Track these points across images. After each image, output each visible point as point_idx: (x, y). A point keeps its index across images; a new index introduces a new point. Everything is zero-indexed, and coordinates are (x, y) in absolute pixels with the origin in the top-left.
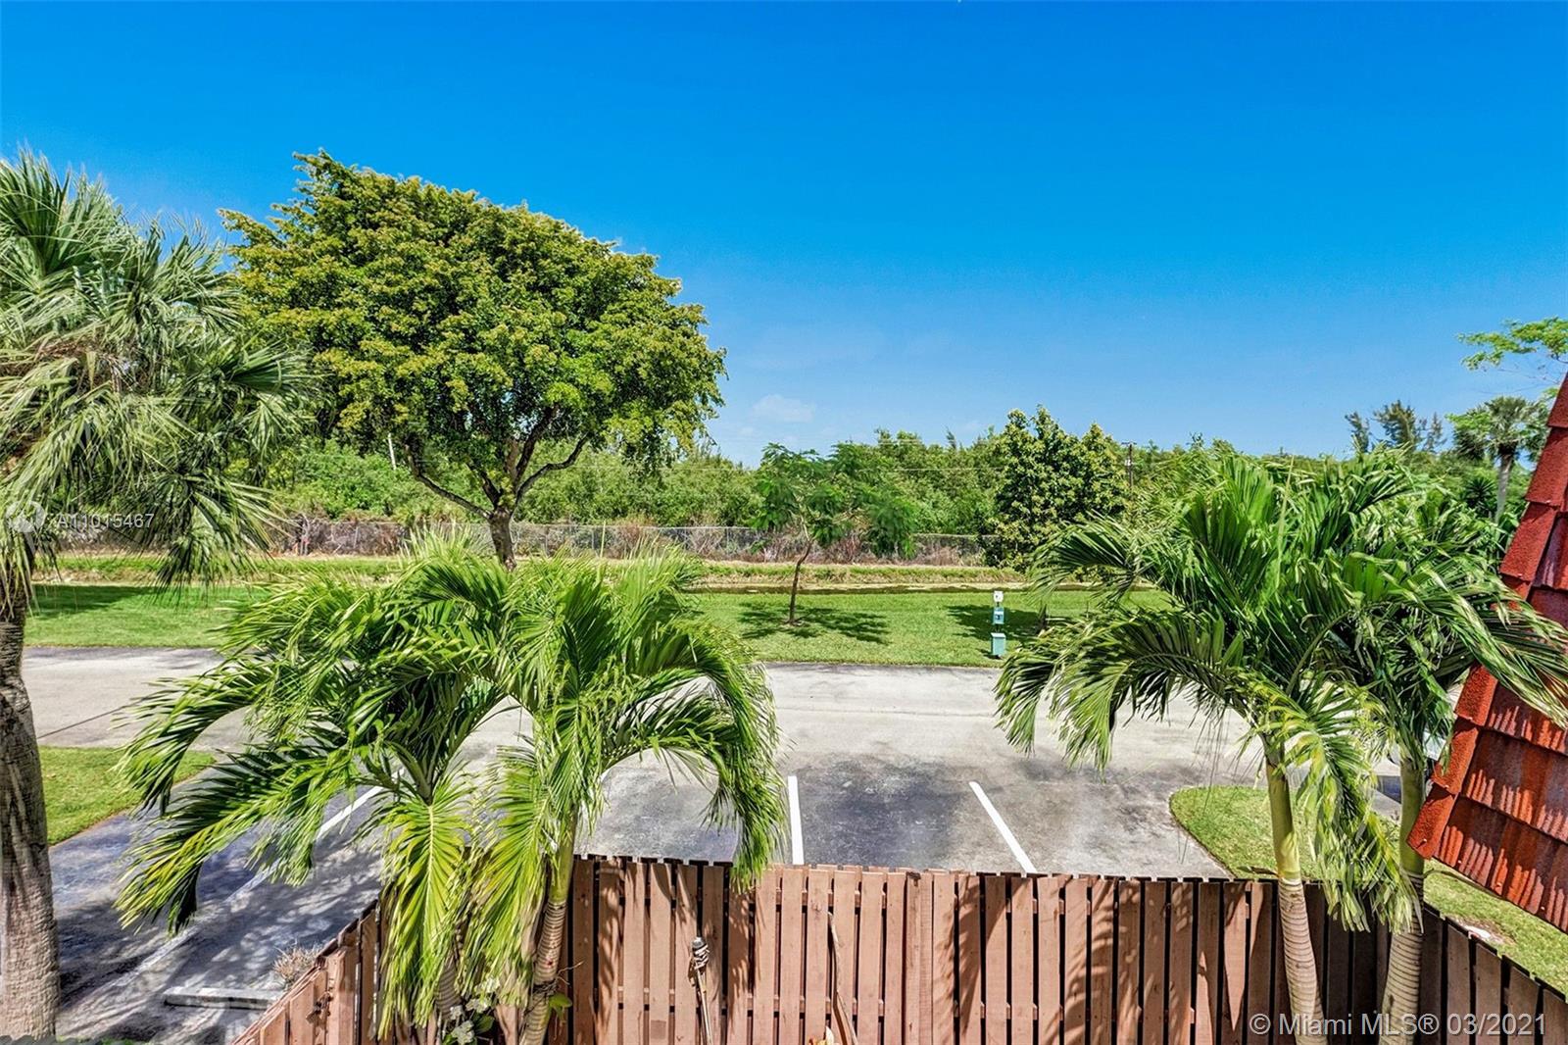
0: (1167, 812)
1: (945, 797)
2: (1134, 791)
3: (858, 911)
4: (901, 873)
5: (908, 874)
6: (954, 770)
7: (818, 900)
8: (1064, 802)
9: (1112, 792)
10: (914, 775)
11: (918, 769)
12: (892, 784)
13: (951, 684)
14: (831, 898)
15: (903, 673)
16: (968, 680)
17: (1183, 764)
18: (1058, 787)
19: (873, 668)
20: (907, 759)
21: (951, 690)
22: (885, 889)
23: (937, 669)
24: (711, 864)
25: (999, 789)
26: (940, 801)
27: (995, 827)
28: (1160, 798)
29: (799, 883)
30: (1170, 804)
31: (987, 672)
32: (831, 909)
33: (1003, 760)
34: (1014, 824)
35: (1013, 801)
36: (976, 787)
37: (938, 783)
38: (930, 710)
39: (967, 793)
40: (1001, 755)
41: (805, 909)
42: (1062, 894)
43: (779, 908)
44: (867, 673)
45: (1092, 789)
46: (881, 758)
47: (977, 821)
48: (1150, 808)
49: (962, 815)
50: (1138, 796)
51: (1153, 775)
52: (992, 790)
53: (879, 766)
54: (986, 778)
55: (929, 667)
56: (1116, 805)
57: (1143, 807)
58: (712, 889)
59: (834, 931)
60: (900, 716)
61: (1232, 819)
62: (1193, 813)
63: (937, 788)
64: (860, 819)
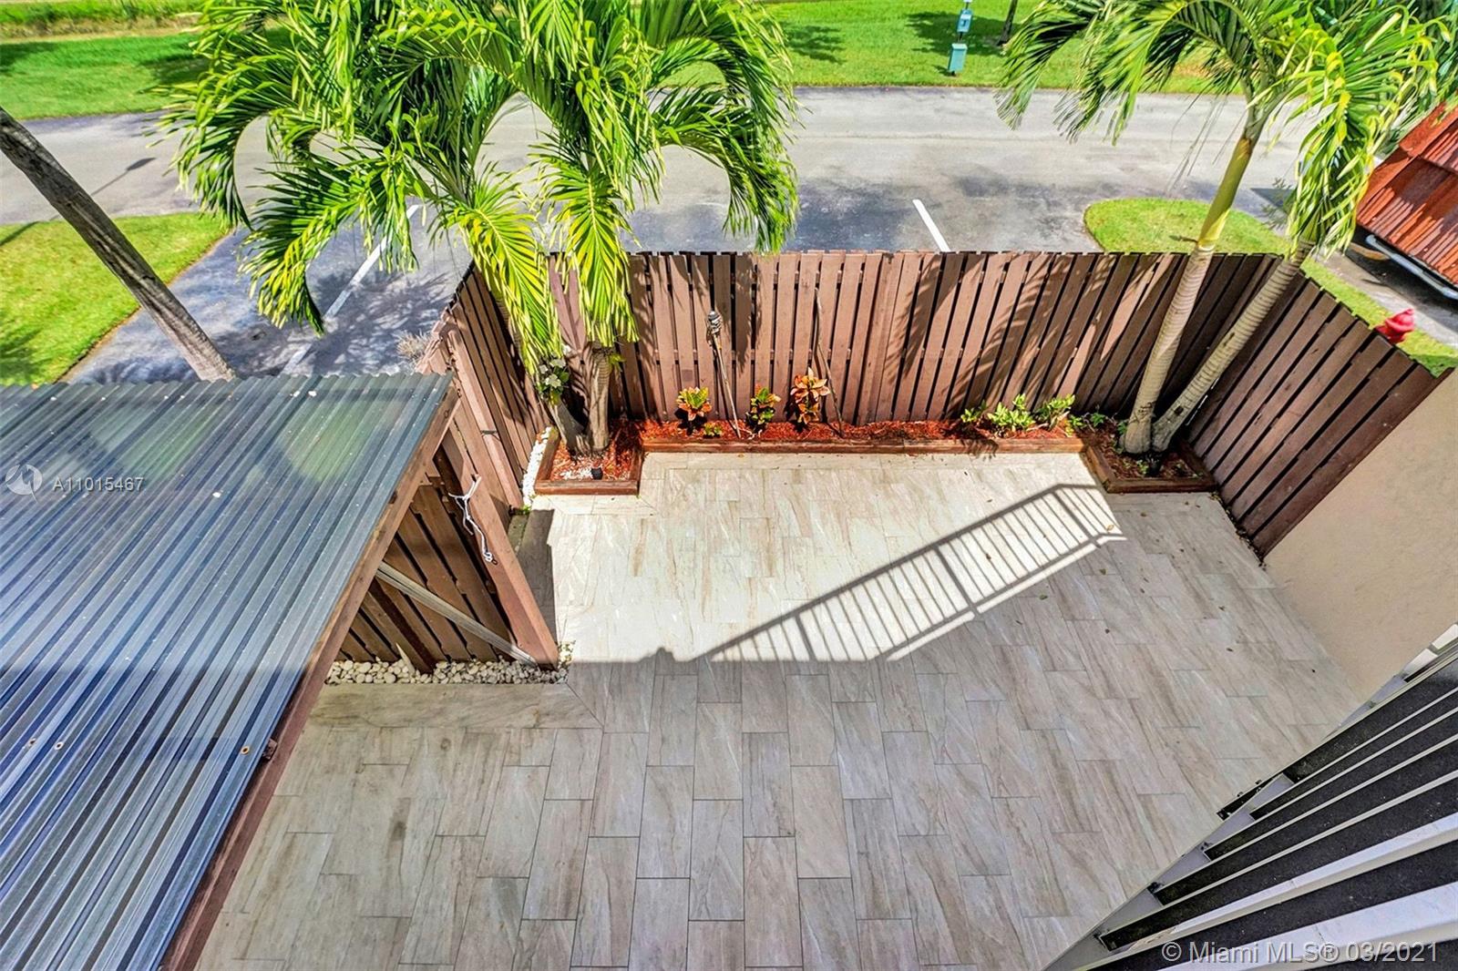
0: (1081, 222)
1: (891, 213)
2: (1056, 204)
3: (839, 286)
4: (878, 254)
5: (883, 254)
6: (900, 189)
7: (808, 279)
8: (994, 214)
9: (1038, 205)
10: (864, 195)
11: (869, 191)
12: (844, 204)
13: (904, 106)
14: (818, 276)
15: (857, 95)
16: (921, 100)
17: (1106, 180)
18: (988, 201)
19: (826, 90)
20: (858, 181)
21: (904, 112)
22: (863, 268)
23: (890, 90)
24: (719, 254)
25: (938, 205)
26: (886, 217)
27: (932, 237)
28: (1077, 209)
29: (793, 265)
30: (1085, 215)
31: (942, 92)
32: (817, 285)
33: (945, 179)
34: (947, 234)
35: (949, 215)
36: (918, 204)
37: (885, 201)
38: (882, 133)
39: (909, 209)
40: (943, 174)
41: (796, 287)
42: (1006, 267)
43: (776, 287)
44: (821, 96)
45: (1020, 204)
46: (835, 181)
47: (917, 232)
48: (1066, 218)
49: (904, 228)
50: (1058, 209)
51: (1077, 190)
52: (932, 206)
53: (832, 188)
54: (928, 196)
55: (883, 88)
56: (1038, 215)
57: (1061, 218)
58: (721, 272)
59: (819, 302)
60: (852, 140)
61: (1135, 225)
62: (1103, 221)
63: (886, 205)
64: (817, 234)
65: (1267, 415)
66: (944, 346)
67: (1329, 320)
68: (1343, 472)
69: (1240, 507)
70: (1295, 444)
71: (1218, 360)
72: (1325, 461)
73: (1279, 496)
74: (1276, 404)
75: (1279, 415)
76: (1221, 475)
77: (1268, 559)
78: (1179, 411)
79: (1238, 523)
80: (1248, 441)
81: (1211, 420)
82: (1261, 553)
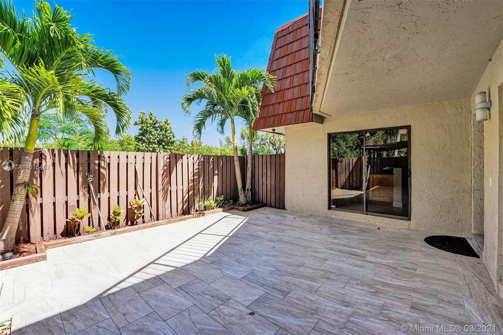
3: (143, 163)
7: (131, 161)
14: (135, 160)
22: (151, 158)
29: (125, 157)
32: (135, 163)
41: (127, 164)
43: (118, 164)
58: (94, 158)
65: (265, 182)
66: (183, 185)
67: (262, 158)
68: (284, 179)
69: (273, 204)
70: (273, 182)
71: (249, 175)
72: (280, 180)
73: (278, 194)
74: (264, 179)
75: (267, 180)
76: (265, 201)
77: (286, 207)
78: (248, 190)
79: (275, 207)
80: (265, 189)
81: (255, 193)
82: (284, 208)
